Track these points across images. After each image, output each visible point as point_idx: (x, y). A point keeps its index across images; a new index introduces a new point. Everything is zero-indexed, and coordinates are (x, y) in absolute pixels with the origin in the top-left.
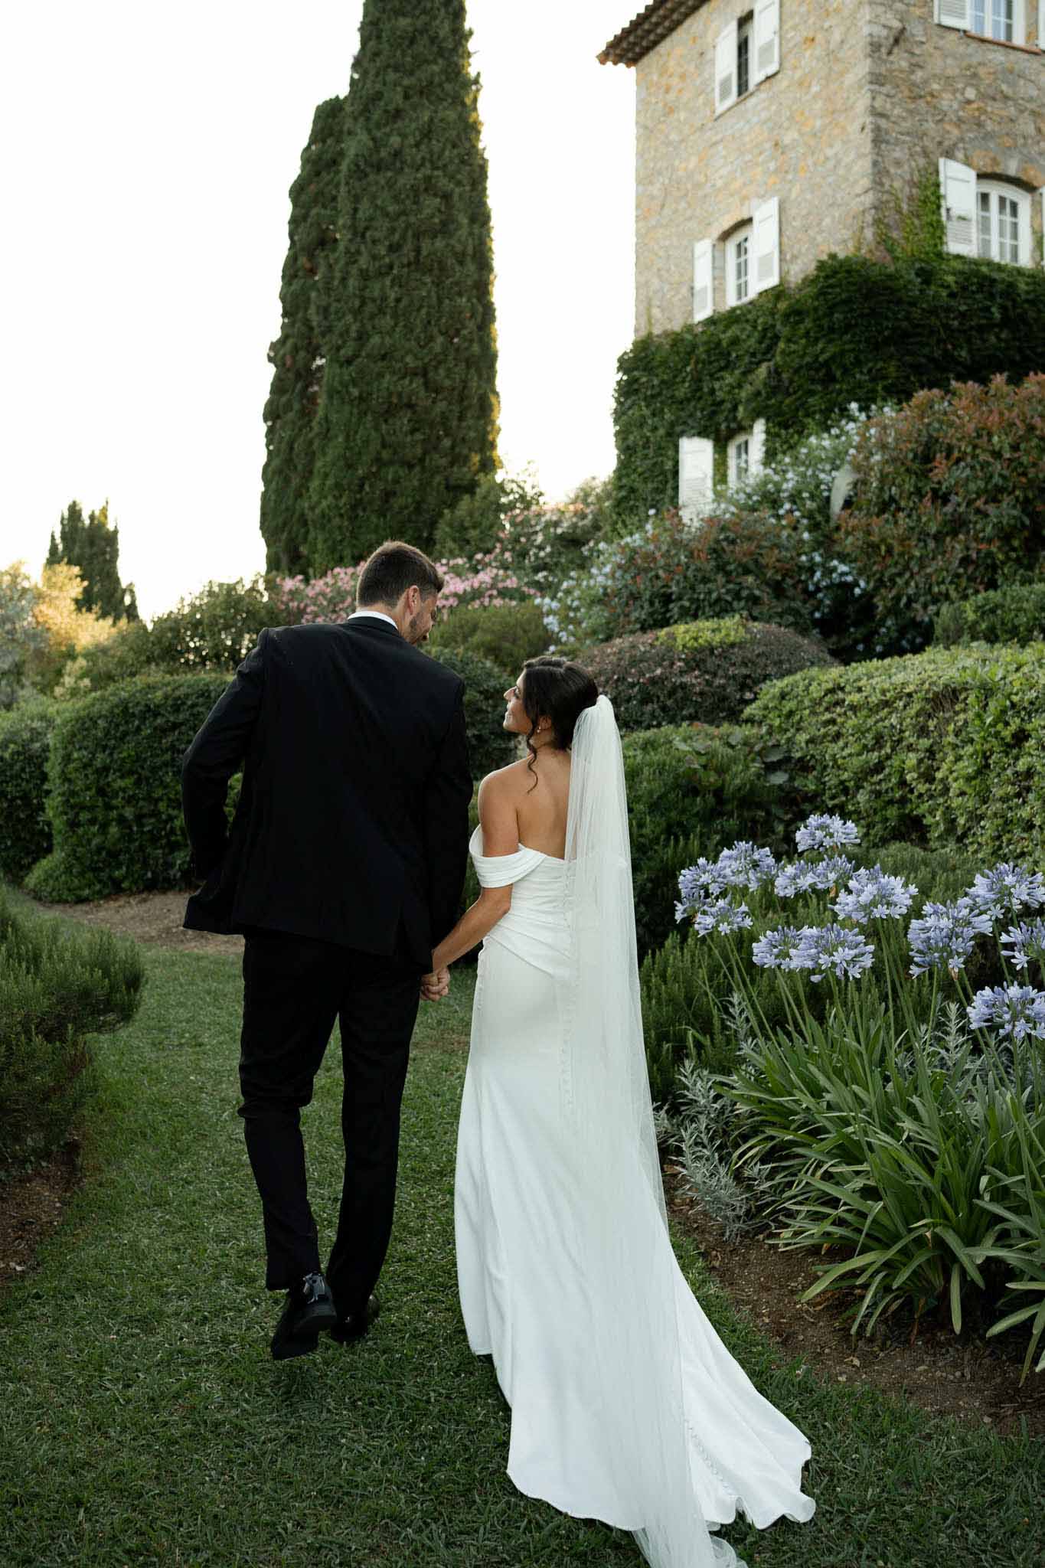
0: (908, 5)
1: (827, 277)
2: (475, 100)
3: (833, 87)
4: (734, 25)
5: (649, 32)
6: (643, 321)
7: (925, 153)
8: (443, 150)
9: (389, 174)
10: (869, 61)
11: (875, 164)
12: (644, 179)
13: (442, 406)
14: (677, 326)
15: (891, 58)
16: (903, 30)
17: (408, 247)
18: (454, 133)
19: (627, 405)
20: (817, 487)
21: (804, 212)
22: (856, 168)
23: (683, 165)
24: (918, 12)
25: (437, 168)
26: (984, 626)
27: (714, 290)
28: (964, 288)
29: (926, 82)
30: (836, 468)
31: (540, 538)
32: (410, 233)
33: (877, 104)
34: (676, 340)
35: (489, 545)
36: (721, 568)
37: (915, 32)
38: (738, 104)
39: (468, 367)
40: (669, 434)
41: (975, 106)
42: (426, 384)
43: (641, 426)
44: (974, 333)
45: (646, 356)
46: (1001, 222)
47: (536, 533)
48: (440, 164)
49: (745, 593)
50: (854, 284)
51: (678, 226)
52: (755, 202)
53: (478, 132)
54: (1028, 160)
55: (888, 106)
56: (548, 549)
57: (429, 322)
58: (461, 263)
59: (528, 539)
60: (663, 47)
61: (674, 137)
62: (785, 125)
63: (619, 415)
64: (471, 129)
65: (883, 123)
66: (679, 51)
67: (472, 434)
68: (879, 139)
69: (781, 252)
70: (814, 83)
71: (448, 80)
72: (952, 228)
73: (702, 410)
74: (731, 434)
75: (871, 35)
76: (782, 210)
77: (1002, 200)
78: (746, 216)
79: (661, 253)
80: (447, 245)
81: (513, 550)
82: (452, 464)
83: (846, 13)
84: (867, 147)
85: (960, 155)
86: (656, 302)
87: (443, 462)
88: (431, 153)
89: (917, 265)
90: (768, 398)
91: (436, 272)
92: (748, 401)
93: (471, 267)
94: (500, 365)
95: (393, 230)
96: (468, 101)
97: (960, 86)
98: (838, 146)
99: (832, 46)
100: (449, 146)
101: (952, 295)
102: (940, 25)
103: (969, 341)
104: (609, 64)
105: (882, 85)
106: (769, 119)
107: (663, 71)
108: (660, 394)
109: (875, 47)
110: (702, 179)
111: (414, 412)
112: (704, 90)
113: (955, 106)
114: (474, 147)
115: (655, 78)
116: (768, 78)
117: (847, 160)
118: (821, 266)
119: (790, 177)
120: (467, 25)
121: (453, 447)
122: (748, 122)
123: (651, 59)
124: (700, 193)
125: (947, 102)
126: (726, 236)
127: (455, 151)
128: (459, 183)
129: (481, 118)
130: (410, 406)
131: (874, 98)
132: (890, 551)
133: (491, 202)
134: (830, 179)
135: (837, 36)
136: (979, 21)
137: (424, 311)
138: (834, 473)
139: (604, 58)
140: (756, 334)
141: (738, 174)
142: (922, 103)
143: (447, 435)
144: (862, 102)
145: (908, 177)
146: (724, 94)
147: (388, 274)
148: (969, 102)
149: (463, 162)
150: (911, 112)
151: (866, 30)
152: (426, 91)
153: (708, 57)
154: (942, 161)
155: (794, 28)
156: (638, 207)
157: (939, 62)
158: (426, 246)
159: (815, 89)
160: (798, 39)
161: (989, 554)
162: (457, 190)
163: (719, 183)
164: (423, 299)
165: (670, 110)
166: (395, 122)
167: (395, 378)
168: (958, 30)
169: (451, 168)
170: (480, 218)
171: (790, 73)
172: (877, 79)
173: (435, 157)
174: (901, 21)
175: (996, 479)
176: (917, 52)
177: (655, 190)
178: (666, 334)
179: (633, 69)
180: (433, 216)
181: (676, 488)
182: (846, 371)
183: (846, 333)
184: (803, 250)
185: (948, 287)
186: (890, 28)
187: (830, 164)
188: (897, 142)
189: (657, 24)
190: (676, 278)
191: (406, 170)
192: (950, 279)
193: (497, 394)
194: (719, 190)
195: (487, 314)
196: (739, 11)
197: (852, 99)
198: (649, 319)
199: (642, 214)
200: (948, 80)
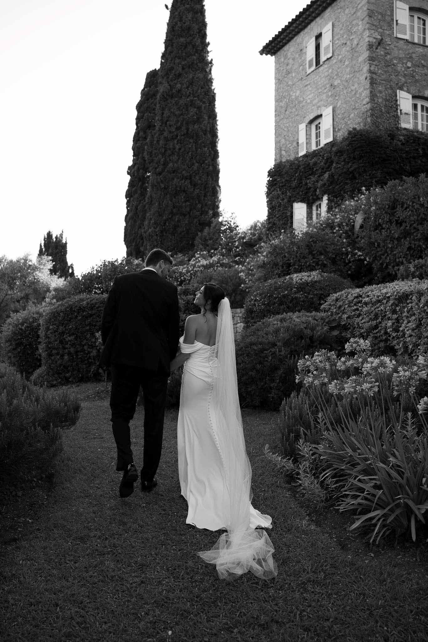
0: (384, 30)
1: (352, 137)
2: (211, 70)
3: (354, 62)
4: (314, 39)
5: (280, 42)
6: (278, 157)
7: (391, 88)
8: (198, 89)
9: (176, 99)
10: (368, 52)
11: (371, 92)
12: (278, 99)
13: (197, 191)
14: (292, 158)
15: (377, 51)
16: (382, 39)
17: (183, 128)
18: (202, 83)
19: (272, 190)
20: (349, 221)
21: (343, 112)
22: (363, 94)
23: (294, 94)
24: (388, 32)
25: (195, 97)
26: (417, 273)
27: (307, 143)
28: (408, 141)
29: (391, 60)
30: (357, 213)
31: (237, 244)
32: (184, 122)
33: (372, 69)
34: (291, 163)
35: (216, 247)
36: (311, 253)
37: (387, 40)
38: (316, 69)
39: (208, 176)
40: (289, 201)
41: (411, 69)
42: (191, 183)
43: (278, 198)
44: (412, 159)
45: (280, 170)
46: (422, 115)
47: (235, 241)
48: (196, 95)
49: (320, 263)
50: (363, 140)
51: (292, 118)
52: (323, 108)
53: (212, 83)
55: (376, 69)
56: (240, 248)
57: (192, 158)
58: (205, 134)
59: (232, 244)
60: (286, 48)
61: (290, 83)
62: (335, 78)
63: (268, 194)
64: (209, 81)
65: (374, 76)
66: (292, 49)
67: (210, 203)
68: (373, 82)
69: (333, 128)
70: (346, 60)
71: (200, 62)
72: (402, 117)
73: (302, 192)
74: (314, 201)
75: (369, 41)
76: (334, 111)
77: (422, 106)
78: (319, 114)
79: (286, 129)
80: (199, 128)
81: (226, 248)
82: (201, 214)
83: (359, 33)
84: (368, 86)
85: (405, 89)
86: (283, 149)
87: (198, 213)
88: (193, 90)
89: (388, 132)
90: (329, 186)
91: (195, 138)
92: (321, 187)
93: (209, 136)
94: (220, 175)
95: (178, 121)
96: (208, 70)
97: (405, 61)
98: (356, 85)
99: (353, 47)
100: (200, 88)
101: (403, 144)
102: (396, 38)
103: (410, 162)
104: (264, 55)
105: (374, 61)
106: (329, 75)
107: (286, 57)
108: (285, 185)
109: (370, 46)
110: (302, 99)
111: (186, 194)
112: (302, 64)
113: (403, 69)
114: (210, 88)
115: (282, 60)
116: (328, 59)
117: (360, 91)
118: (350, 133)
119: (337, 98)
120: (207, 41)
121: (202, 208)
122: (320, 76)
123: (282, 53)
124: (301, 105)
125: (400, 67)
126: (311, 122)
127: (203, 90)
128: (204, 103)
129: (213, 77)
130: (184, 191)
131: (370, 66)
132: (379, 245)
133: (217, 110)
134: (353, 99)
135: (355, 42)
136: (412, 36)
137: (190, 153)
138: (355, 215)
139: (262, 53)
140: (324, 161)
141: (316, 97)
142: (389, 69)
143: (199, 202)
144: (366, 68)
145: (384, 97)
146: (310, 66)
147: (176, 138)
148: (409, 68)
149: (205, 94)
150: (386, 72)
151: (367, 40)
152: (191, 66)
153: (304, 51)
154: (398, 91)
155: (338, 39)
156: (275, 111)
157: (397, 52)
158: (191, 127)
159: (347, 63)
160: (340, 43)
161: (419, 246)
162: (203, 105)
163: (309, 101)
164: (190, 148)
165: (288, 73)
166: (178, 79)
167: (179, 180)
168: (404, 39)
169: (201, 96)
170: (213, 116)
171: (336, 57)
172: (371, 59)
173: (195, 92)
174: (381, 36)
175: (422, 215)
176: (388, 48)
177: (282, 104)
178: (287, 161)
179: (274, 57)
180: (194, 115)
181: (292, 223)
182: (360, 175)
183: (360, 160)
184: (343, 127)
185: (401, 141)
186: (377, 39)
187: (353, 93)
188: (380, 84)
189: (283, 39)
190: (291, 139)
191: (183, 97)
192: (402, 138)
193: (220, 187)
194: (309, 103)
195: (216, 154)
196: (316, 33)
197: (362, 66)
198: (281, 156)
199: (278, 114)
200: (400, 59)
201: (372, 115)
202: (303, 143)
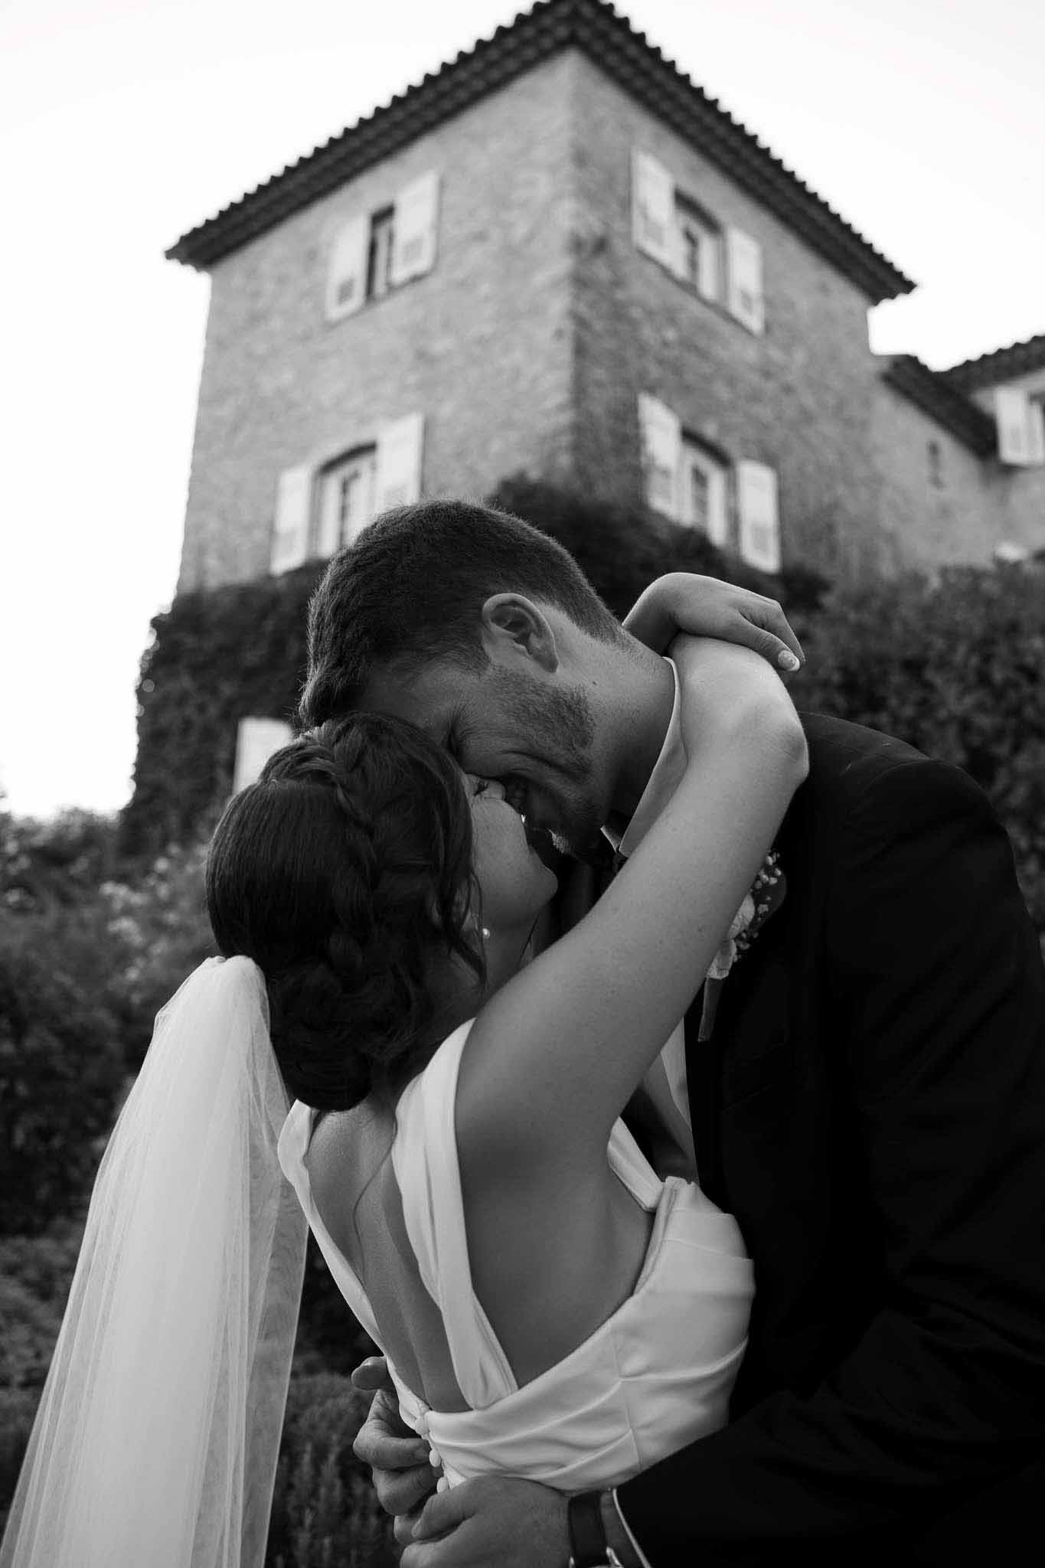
1: (519, 496)
3: (514, 287)
4: (364, 222)
5: (240, 227)
6: (191, 574)
7: (627, 384)
10: (571, 258)
12: (211, 397)
14: (245, 573)
15: (594, 264)
16: (606, 240)
21: (460, 436)
22: (546, 382)
24: (618, 225)
27: (309, 531)
29: (627, 305)
31: (11, 847)
33: (582, 309)
34: (245, 595)
37: (617, 246)
38: (363, 310)
40: (225, 714)
41: (673, 350)
43: (182, 704)
45: (195, 616)
51: (257, 454)
52: (382, 423)
54: (724, 428)
55: (590, 316)
60: (257, 247)
61: (261, 348)
62: (437, 331)
63: (140, 692)
65: (586, 334)
66: (278, 252)
68: (580, 350)
70: (483, 283)
72: (655, 481)
75: (572, 231)
76: (427, 429)
78: (366, 442)
83: (537, 207)
84: (567, 358)
85: (664, 397)
86: (213, 550)
97: (659, 323)
98: (518, 356)
99: (514, 243)
102: (639, 249)
104: (178, 264)
105: (585, 290)
106: (411, 326)
107: (252, 274)
108: (215, 662)
109: (576, 246)
110: (301, 396)
112: (314, 293)
113: (655, 344)
115: (240, 282)
116: (416, 279)
117: (532, 371)
118: (508, 486)
119: (439, 392)
122: (380, 329)
123: (237, 266)
124: (296, 415)
125: (647, 333)
126: (330, 467)
131: (576, 302)
139: (170, 254)
144: (559, 304)
145: (609, 405)
146: (343, 300)
148: (668, 344)
151: (567, 223)
153: (322, 257)
154: (642, 396)
155: (459, 221)
157: (642, 289)
159: (485, 288)
160: (464, 235)
163: (328, 402)
165: (256, 319)
171: (448, 272)
172: (580, 282)
174: (604, 228)
176: (619, 270)
177: (226, 411)
178: (226, 589)
179: (207, 272)
184: (456, 481)
186: (593, 231)
187: (506, 377)
188: (599, 360)
190: (248, 518)
194: (327, 410)
196: (374, 207)
197: (544, 301)
198: (202, 572)
199: (203, 440)
200: (650, 314)
201: (576, 448)
202: (292, 534)
